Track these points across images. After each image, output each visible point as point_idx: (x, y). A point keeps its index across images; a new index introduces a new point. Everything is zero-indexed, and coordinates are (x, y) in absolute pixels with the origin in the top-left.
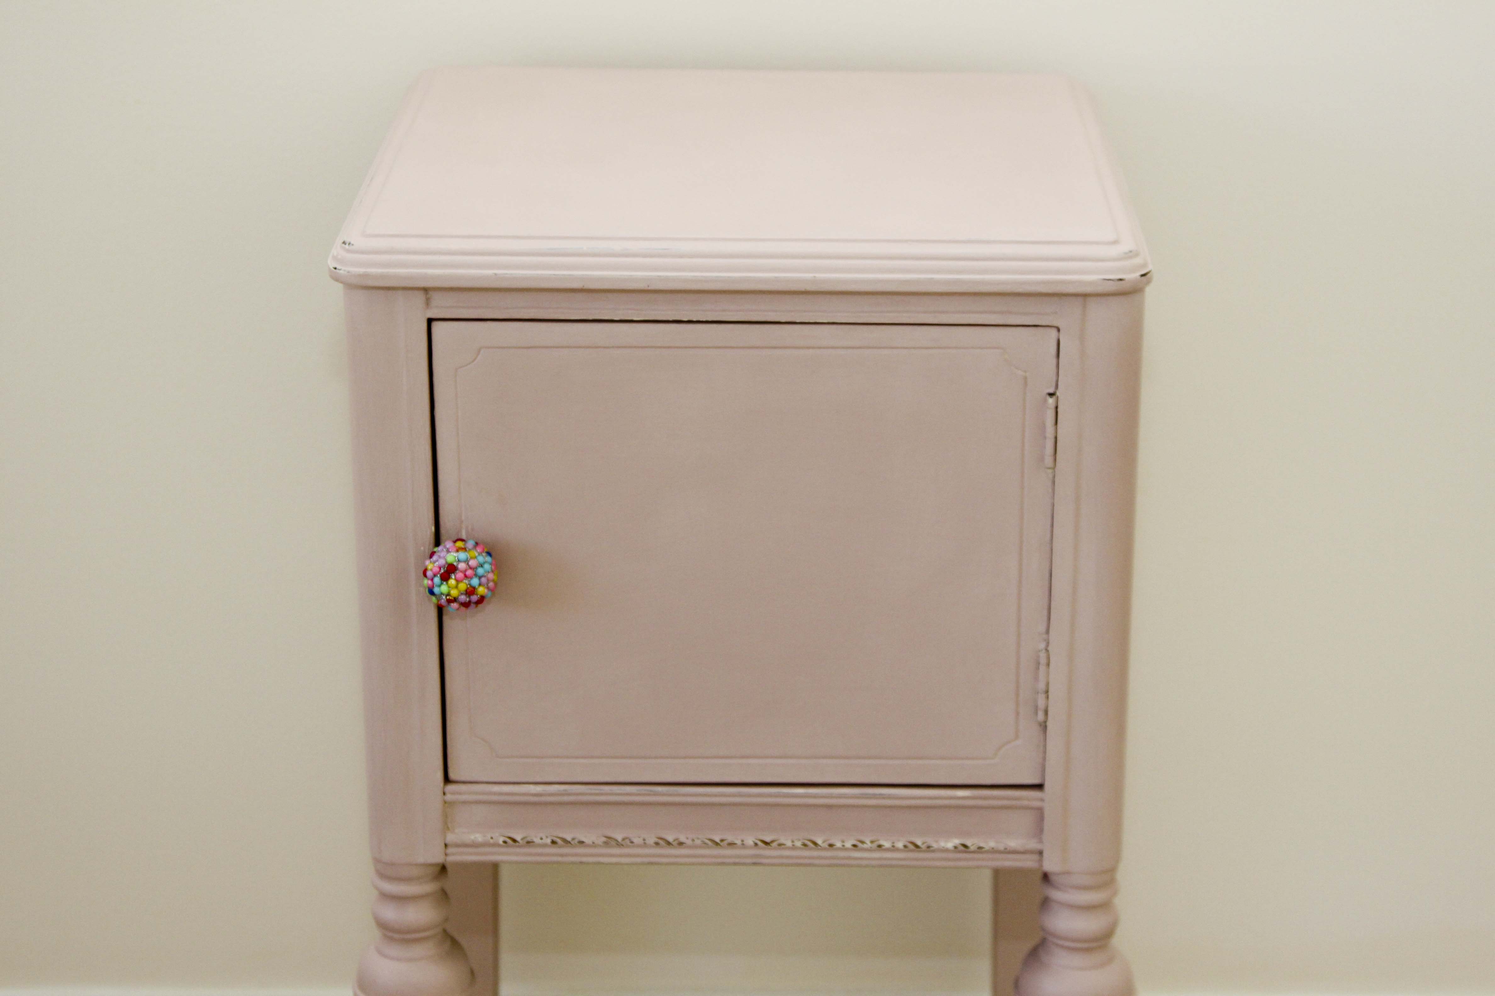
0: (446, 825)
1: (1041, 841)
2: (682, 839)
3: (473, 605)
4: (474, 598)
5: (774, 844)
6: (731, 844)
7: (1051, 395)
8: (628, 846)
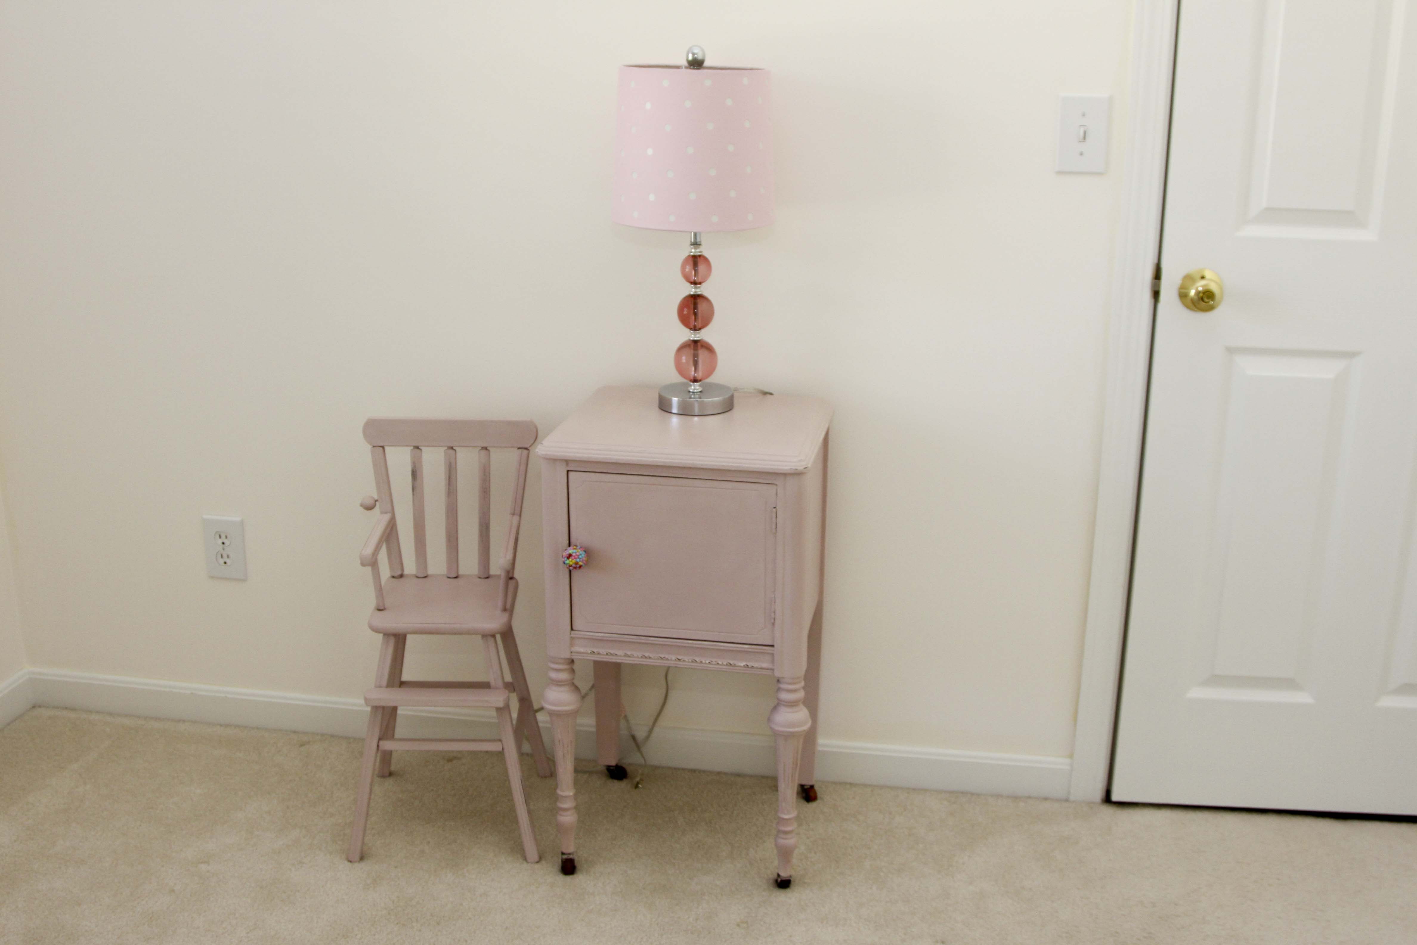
0: (572, 645)
1: (774, 666)
2: (651, 656)
3: (578, 569)
4: (578, 566)
5: (681, 660)
6: (667, 659)
7: (775, 508)
8: (632, 657)
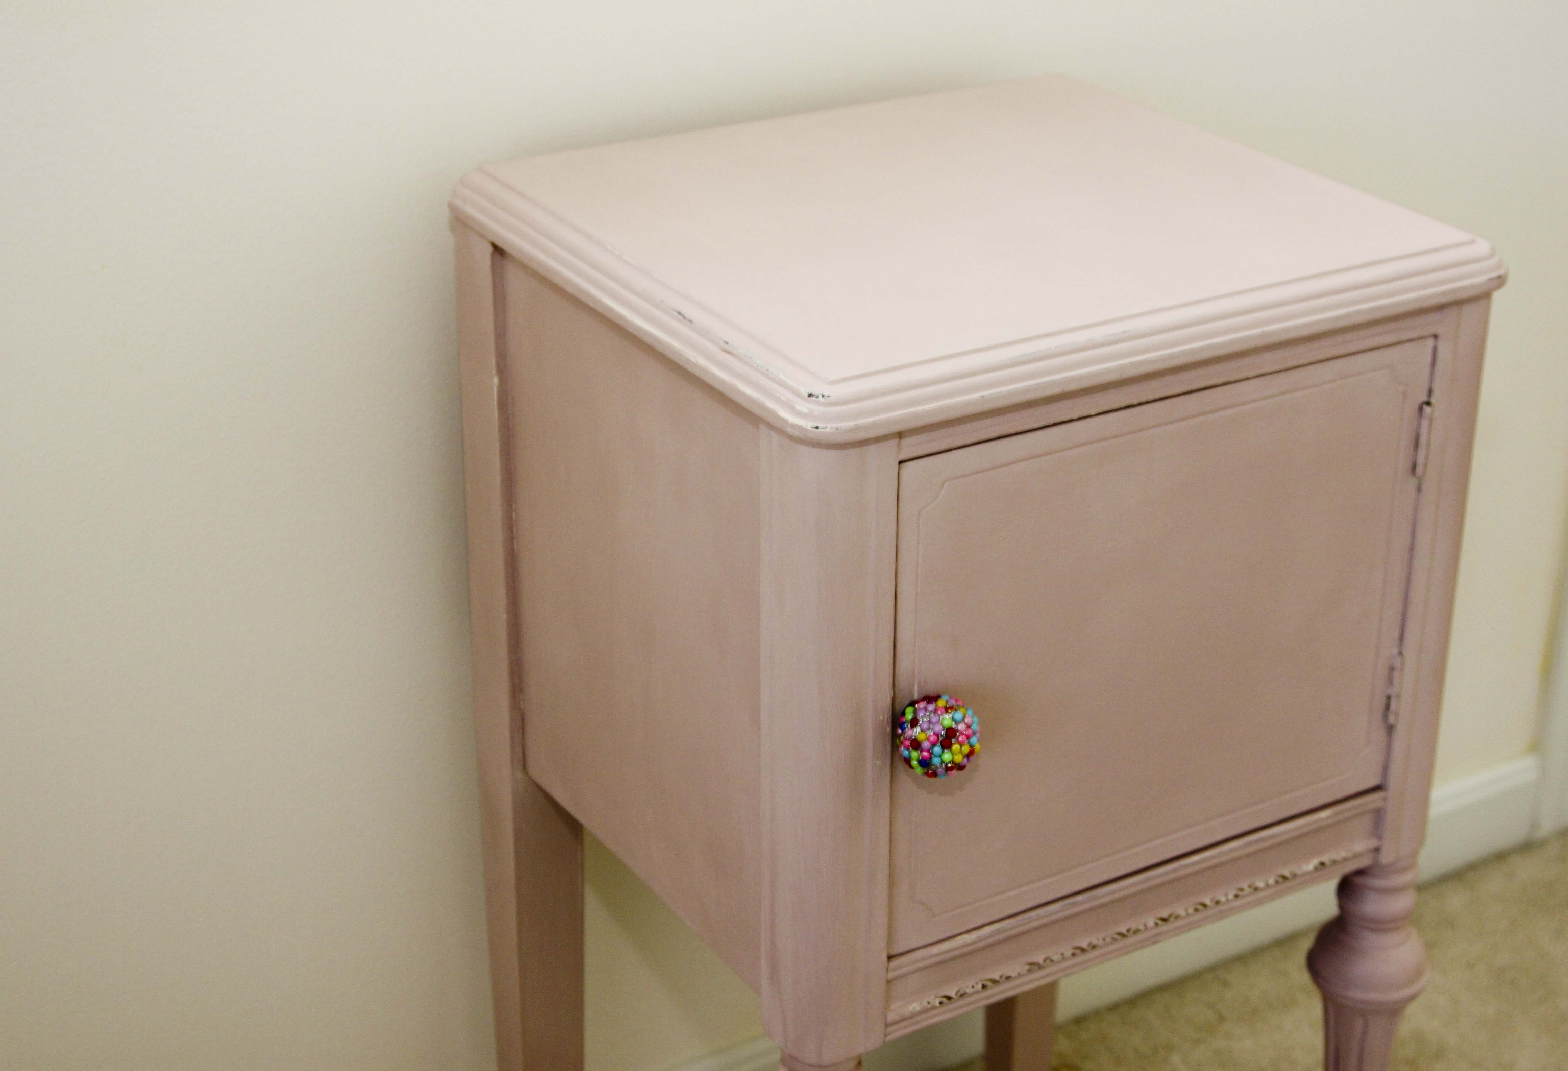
0: (887, 1004)
1: (1380, 838)
7: (1427, 403)
